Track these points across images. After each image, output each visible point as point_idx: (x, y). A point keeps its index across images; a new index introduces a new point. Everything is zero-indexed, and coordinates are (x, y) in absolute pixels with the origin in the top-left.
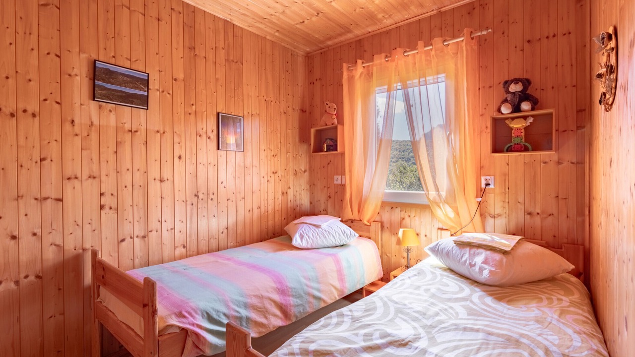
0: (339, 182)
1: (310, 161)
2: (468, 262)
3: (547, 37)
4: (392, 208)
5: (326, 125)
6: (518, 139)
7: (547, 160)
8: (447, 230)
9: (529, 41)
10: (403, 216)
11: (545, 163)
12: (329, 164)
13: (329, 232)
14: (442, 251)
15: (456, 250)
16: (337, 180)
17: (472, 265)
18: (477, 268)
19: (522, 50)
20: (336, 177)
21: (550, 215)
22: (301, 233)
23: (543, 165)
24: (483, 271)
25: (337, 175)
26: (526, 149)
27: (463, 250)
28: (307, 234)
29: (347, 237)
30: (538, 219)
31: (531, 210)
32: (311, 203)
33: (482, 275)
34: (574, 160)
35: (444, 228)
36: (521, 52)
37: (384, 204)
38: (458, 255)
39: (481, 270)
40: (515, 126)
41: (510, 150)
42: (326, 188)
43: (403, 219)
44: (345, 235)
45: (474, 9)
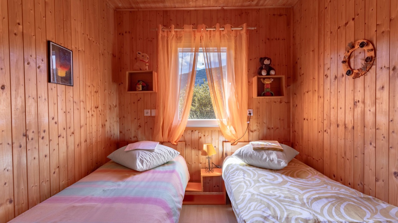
0: (149, 115)
1: (120, 98)
2: (268, 159)
3: (276, 39)
4: (192, 131)
5: (141, 70)
6: (267, 89)
7: (276, 101)
8: (228, 141)
9: (268, 39)
10: (200, 136)
11: (275, 102)
12: (139, 100)
13: (160, 154)
14: (246, 155)
15: (255, 153)
16: (147, 113)
17: (272, 161)
18: (276, 162)
19: (265, 43)
20: (146, 111)
21: (277, 128)
23: (274, 103)
24: (280, 163)
25: (147, 109)
26: (272, 95)
27: (261, 153)
29: (173, 155)
30: (272, 131)
31: (270, 126)
32: (121, 132)
33: (281, 165)
34: (286, 101)
35: (226, 140)
36: (265, 44)
37: (187, 129)
38: (259, 156)
39: (279, 162)
40: (267, 82)
41: (264, 95)
42: (136, 120)
43: (200, 138)
44: (171, 154)
45: (242, 13)
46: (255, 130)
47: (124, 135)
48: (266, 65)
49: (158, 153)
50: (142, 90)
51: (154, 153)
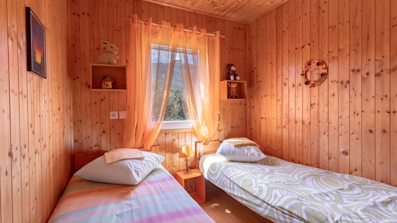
0: (116, 117)
2: (249, 154)
3: (237, 49)
4: (166, 134)
5: (109, 63)
6: (234, 93)
7: (237, 103)
9: (231, 48)
10: (173, 138)
11: (237, 104)
12: (102, 100)
13: (150, 161)
15: (237, 150)
16: (114, 115)
17: (253, 154)
18: (257, 155)
19: (229, 51)
20: (111, 113)
21: (238, 127)
22: (134, 169)
23: (236, 105)
24: (260, 155)
25: (113, 111)
26: (236, 98)
27: (242, 149)
28: (139, 169)
30: (235, 129)
31: (233, 126)
32: (76, 141)
34: (244, 103)
35: (199, 141)
36: (229, 52)
38: (241, 152)
39: (259, 155)
40: (233, 86)
41: (231, 98)
42: (99, 124)
43: (174, 140)
44: (158, 160)
45: (211, 21)
46: (222, 130)
47: (81, 144)
48: (232, 71)
49: (148, 161)
50: (112, 88)
51: (144, 161)
